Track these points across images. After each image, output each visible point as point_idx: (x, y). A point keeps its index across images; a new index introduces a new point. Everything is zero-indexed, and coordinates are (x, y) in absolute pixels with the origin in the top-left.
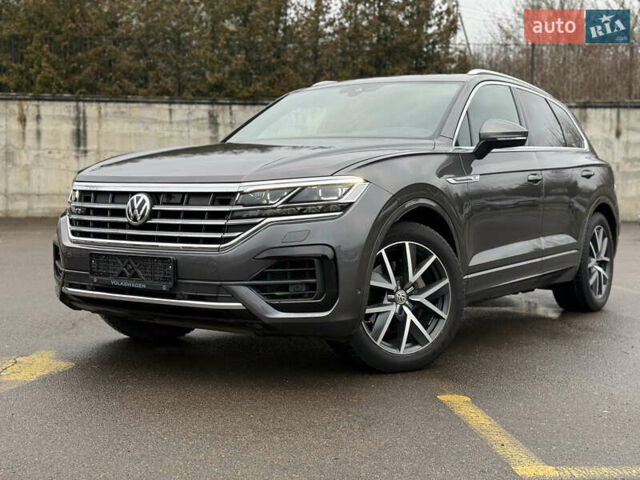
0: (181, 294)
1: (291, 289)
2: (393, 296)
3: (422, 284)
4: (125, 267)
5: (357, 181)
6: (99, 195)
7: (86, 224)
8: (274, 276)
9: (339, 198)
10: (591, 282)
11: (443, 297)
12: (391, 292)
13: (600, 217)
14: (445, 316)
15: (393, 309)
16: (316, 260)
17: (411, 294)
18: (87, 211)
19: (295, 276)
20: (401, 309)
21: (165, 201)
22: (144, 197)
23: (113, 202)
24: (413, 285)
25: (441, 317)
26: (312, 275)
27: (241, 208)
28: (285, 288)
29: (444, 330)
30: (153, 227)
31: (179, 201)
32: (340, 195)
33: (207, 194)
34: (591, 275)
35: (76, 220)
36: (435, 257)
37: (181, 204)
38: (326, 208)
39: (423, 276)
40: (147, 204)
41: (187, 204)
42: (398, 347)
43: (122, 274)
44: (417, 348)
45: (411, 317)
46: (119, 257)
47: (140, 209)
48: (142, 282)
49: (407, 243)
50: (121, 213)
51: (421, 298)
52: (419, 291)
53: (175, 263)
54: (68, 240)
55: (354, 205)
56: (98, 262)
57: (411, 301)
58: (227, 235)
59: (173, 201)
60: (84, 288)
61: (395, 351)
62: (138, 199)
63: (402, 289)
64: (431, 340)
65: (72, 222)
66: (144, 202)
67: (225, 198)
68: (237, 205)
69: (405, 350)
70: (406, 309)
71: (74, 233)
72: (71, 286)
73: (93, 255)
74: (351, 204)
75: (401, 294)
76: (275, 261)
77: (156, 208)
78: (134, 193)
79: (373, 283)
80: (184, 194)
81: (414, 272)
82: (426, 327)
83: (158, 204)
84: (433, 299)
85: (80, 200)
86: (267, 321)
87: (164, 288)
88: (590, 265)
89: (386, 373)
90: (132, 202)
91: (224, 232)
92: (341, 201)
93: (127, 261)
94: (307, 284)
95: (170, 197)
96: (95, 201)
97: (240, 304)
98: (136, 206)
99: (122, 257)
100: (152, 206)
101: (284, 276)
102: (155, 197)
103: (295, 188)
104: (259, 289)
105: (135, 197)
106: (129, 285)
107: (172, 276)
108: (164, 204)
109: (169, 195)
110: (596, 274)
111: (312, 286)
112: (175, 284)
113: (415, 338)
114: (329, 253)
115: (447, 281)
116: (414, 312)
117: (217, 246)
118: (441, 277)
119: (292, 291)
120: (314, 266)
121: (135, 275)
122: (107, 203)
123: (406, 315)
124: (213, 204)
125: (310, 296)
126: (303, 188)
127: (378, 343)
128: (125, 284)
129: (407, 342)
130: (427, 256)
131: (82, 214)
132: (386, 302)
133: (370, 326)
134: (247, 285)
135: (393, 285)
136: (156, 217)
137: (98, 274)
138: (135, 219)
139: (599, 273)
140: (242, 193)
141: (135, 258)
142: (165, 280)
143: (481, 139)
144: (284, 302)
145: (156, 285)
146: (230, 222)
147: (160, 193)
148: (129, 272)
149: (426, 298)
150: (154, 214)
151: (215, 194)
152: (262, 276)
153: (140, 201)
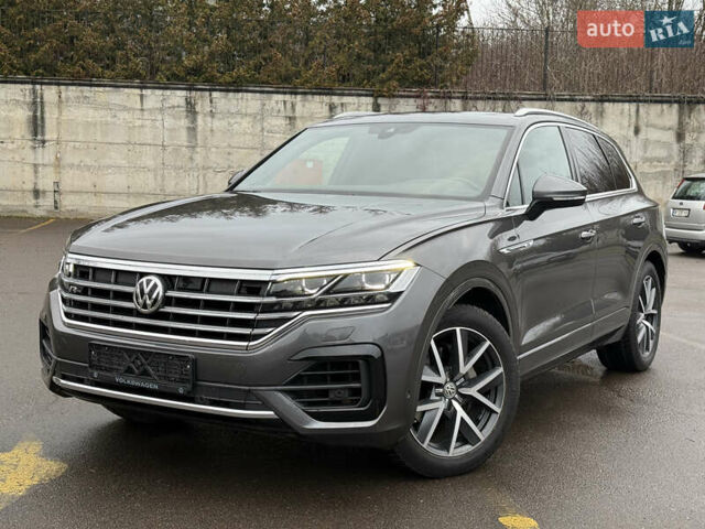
0: (201, 399)
1: (332, 396)
2: (441, 390)
3: (473, 374)
4: (133, 362)
5: (406, 264)
6: (98, 273)
7: (83, 305)
8: (312, 380)
9: (388, 287)
10: (639, 339)
11: (496, 388)
12: (439, 386)
13: (650, 265)
14: (499, 410)
15: (442, 406)
16: (361, 362)
17: (460, 386)
18: (84, 291)
19: (337, 379)
20: (450, 404)
21: (181, 285)
22: (155, 280)
23: (116, 283)
24: (464, 376)
25: (492, 411)
26: (356, 378)
27: (274, 299)
28: (325, 393)
29: (497, 426)
30: (166, 316)
31: (199, 288)
32: (387, 282)
33: (234, 281)
34: (639, 331)
35: (70, 300)
36: (488, 343)
37: (200, 291)
38: (371, 300)
39: (475, 366)
40: (160, 289)
41: (208, 292)
42: (446, 447)
43: (129, 371)
44: (467, 448)
45: (461, 413)
46: (127, 350)
47: (150, 294)
48: (154, 381)
49: (458, 329)
50: (128, 297)
51: (473, 391)
52: (470, 382)
53: (195, 362)
54: (60, 322)
55: (403, 296)
56: (99, 354)
57: (461, 395)
58: (257, 331)
59: (190, 287)
60: (81, 381)
61: (443, 453)
62: (148, 282)
63: (452, 380)
64: (482, 439)
65: (64, 300)
66: (155, 286)
67: (253, 288)
68: (269, 295)
69: (457, 451)
70: (455, 404)
71: (68, 315)
72: (64, 378)
73: (92, 345)
74: (400, 293)
75: (450, 386)
76: (313, 363)
77: (170, 293)
78: (143, 275)
79: (424, 378)
80: (204, 279)
81: (466, 363)
82: (476, 422)
83: (172, 289)
84: (485, 392)
85: (75, 277)
86: (301, 432)
87: (181, 391)
88: (638, 321)
89: (433, 478)
90: (141, 284)
91: (253, 328)
92: (392, 289)
93: (135, 356)
94: (350, 389)
95: (187, 282)
96: (94, 280)
97: (272, 413)
98: (147, 290)
99: (130, 351)
100: (165, 291)
101: (323, 380)
102: (169, 281)
103: (338, 276)
104: (295, 395)
105: (144, 279)
106: (137, 384)
107: (190, 377)
108: (180, 289)
109: (186, 279)
110: (643, 331)
111: (357, 392)
112: (195, 386)
113: (466, 437)
114: (374, 351)
115: (501, 370)
116: (464, 407)
117: (245, 344)
118: (494, 366)
119: (331, 396)
120: (358, 368)
121: (145, 373)
122: (109, 282)
123: (455, 411)
124: (239, 293)
125: (353, 403)
126: (346, 276)
127: (425, 446)
128: (133, 383)
129: (457, 441)
130: (479, 342)
131: (77, 293)
132: (433, 397)
133: (416, 426)
134: (282, 391)
135: (442, 378)
136: (170, 305)
137: (99, 368)
138: (145, 306)
139: (647, 327)
140: (274, 282)
141: (147, 354)
142: (182, 381)
143: (534, 199)
144: (323, 409)
145: (171, 386)
146: (262, 316)
147: (175, 276)
148: (138, 368)
149: (479, 391)
150: (168, 301)
151: (242, 281)
152: (298, 380)
153: (151, 284)
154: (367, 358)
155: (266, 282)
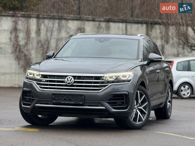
0: (86, 105)
1: (117, 103)
3: (141, 104)
4: (66, 98)
5: (131, 73)
7: (46, 85)
8: (113, 100)
10: (168, 107)
11: (146, 108)
13: (169, 85)
14: (147, 113)
16: (124, 95)
20: (136, 111)
22: (71, 77)
23: (57, 78)
24: (139, 104)
26: (123, 99)
28: (116, 103)
30: (74, 86)
31: (83, 79)
32: (128, 77)
33: (93, 77)
34: (167, 105)
35: (42, 84)
36: (144, 96)
37: (84, 79)
38: (124, 81)
39: (142, 101)
40: (73, 79)
42: (136, 122)
43: (65, 100)
44: (140, 122)
45: (139, 113)
46: (64, 95)
47: (70, 81)
48: (73, 102)
49: (138, 91)
51: (141, 108)
52: (140, 106)
53: (85, 96)
54: (39, 90)
56: (55, 96)
57: (138, 108)
59: (81, 78)
62: (69, 78)
63: (137, 105)
64: (143, 120)
65: (38, 84)
66: (71, 79)
67: (98, 78)
68: (102, 80)
69: (138, 123)
70: (138, 111)
71: (41, 88)
72: (41, 104)
73: (53, 94)
74: (131, 80)
76: (113, 96)
77: (75, 80)
80: (85, 76)
81: (140, 100)
85: (42, 78)
86: (111, 112)
87: (81, 103)
91: (99, 87)
92: (129, 79)
93: (67, 96)
94: (122, 102)
95: (79, 77)
96: (49, 78)
97: (104, 107)
102: (74, 77)
104: (109, 103)
105: (68, 77)
106: (68, 103)
107: (83, 100)
108: (77, 79)
111: (123, 103)
112: (85, 102)
113: (140, 119)
114: (127, 93)
115: (147, 103)
120: (123, 97)
121: (70, 100)
125: (122, 105)
127: (132, 120)
129: (138, 121)
130: (142, 95)
131: (46, 82)
134: (106, 102)
137: (56, 100)
140: (104, 77)
141: (70, 95)
142: (81, 101)
143: (149, 60)
144: (116, 107)
145: (78, 102)
146: (101, 85)
147: (76, 76)
148: (68, 99)
149: (143, 108)
150: (75, 82)
151: (95, 77)
152: (110, 100)
153: (70, 78)
154: (126, 94)
155: (102, 77)
